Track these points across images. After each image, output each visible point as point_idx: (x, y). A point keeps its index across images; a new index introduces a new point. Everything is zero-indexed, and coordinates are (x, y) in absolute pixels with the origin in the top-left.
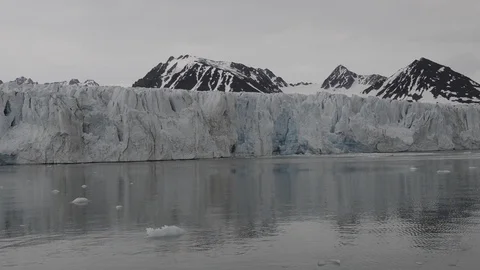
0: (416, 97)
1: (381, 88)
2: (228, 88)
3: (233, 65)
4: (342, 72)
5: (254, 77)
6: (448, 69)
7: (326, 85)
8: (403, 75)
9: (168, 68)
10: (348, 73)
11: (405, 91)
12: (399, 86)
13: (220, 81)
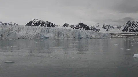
0: (80, 29)
1: (74, 27)
2: (46, 26)
3: (46, 22)
4: (66, 24)
5: (50, 24)
6: (85, 25)
7: (63, 26)
8: (78, 25)
9: (34, 21)
10: (67, 24)
11: (78, 28)
12: (77, 27)
13: (45, 25)
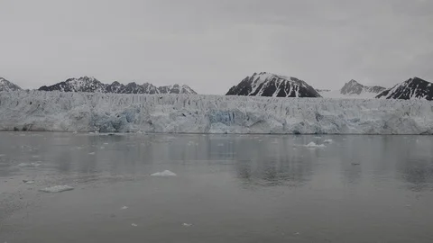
1: (388, 95)
2: (297, 93)
3: (292, 79)
4: (353, 84)
7: (343, 91)
9: (254, 80)
10: (358, 85)
11: (408, 97)
13: (291, 89)
